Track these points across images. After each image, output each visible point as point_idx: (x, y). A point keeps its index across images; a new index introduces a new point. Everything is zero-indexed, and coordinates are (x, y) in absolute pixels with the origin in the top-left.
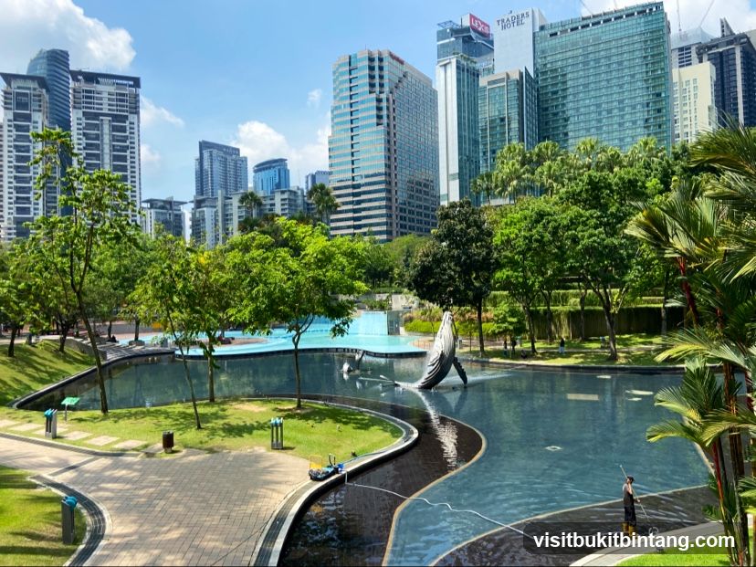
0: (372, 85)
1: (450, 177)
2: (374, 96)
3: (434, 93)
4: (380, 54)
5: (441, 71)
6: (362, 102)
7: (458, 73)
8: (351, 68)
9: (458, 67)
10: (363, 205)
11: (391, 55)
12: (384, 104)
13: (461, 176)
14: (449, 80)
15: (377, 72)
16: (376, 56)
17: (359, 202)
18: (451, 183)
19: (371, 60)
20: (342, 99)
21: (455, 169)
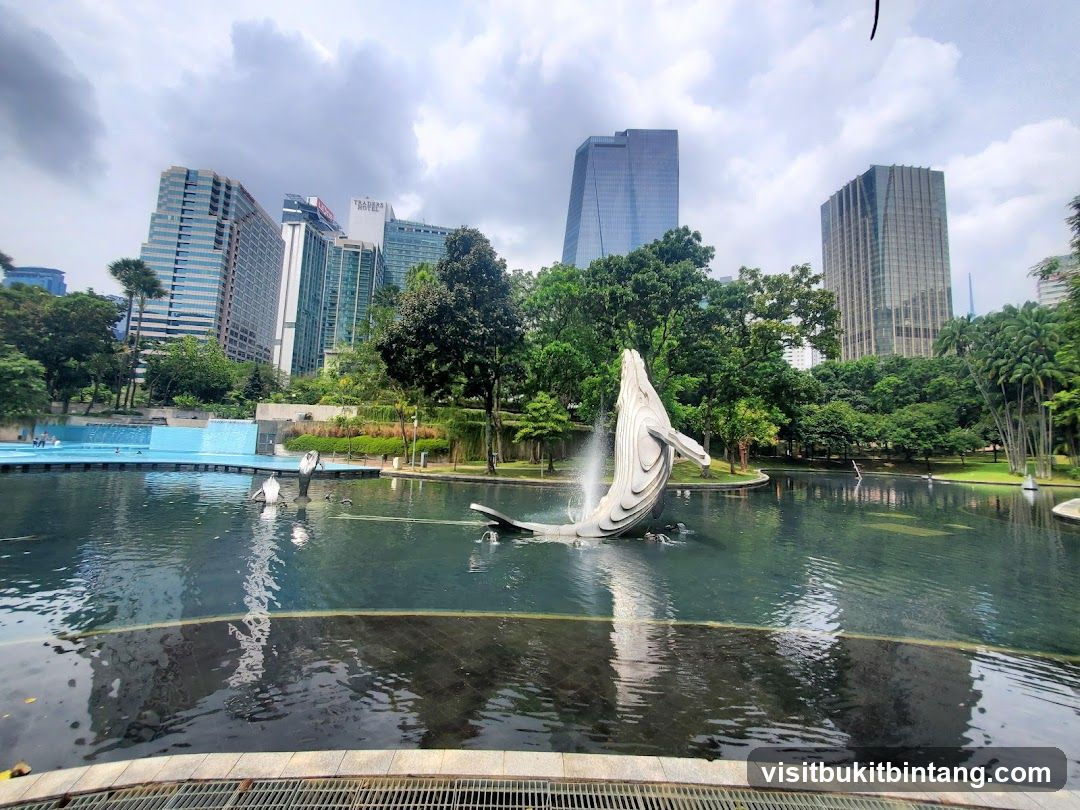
0: (214, 209)
1: (286, 325)
2: (215, 218)
3: (283, 243)
4: (228, 181)
5: (290, 229)
6: (198, 220)
7: (306, 238)
8: (188, 182)
9: (307, 232)
10: (180, 327)
11: (242, 190)
12: (226, 231)
13: (297, 325)
14: (296, 240)
15: (222, 198)
16: (223, 182)
17: (176, 323)
18: (286, 330)
19: (216, 183)
20: (170, 209)
21: (292, 318)
